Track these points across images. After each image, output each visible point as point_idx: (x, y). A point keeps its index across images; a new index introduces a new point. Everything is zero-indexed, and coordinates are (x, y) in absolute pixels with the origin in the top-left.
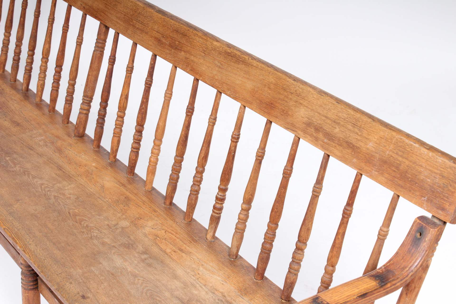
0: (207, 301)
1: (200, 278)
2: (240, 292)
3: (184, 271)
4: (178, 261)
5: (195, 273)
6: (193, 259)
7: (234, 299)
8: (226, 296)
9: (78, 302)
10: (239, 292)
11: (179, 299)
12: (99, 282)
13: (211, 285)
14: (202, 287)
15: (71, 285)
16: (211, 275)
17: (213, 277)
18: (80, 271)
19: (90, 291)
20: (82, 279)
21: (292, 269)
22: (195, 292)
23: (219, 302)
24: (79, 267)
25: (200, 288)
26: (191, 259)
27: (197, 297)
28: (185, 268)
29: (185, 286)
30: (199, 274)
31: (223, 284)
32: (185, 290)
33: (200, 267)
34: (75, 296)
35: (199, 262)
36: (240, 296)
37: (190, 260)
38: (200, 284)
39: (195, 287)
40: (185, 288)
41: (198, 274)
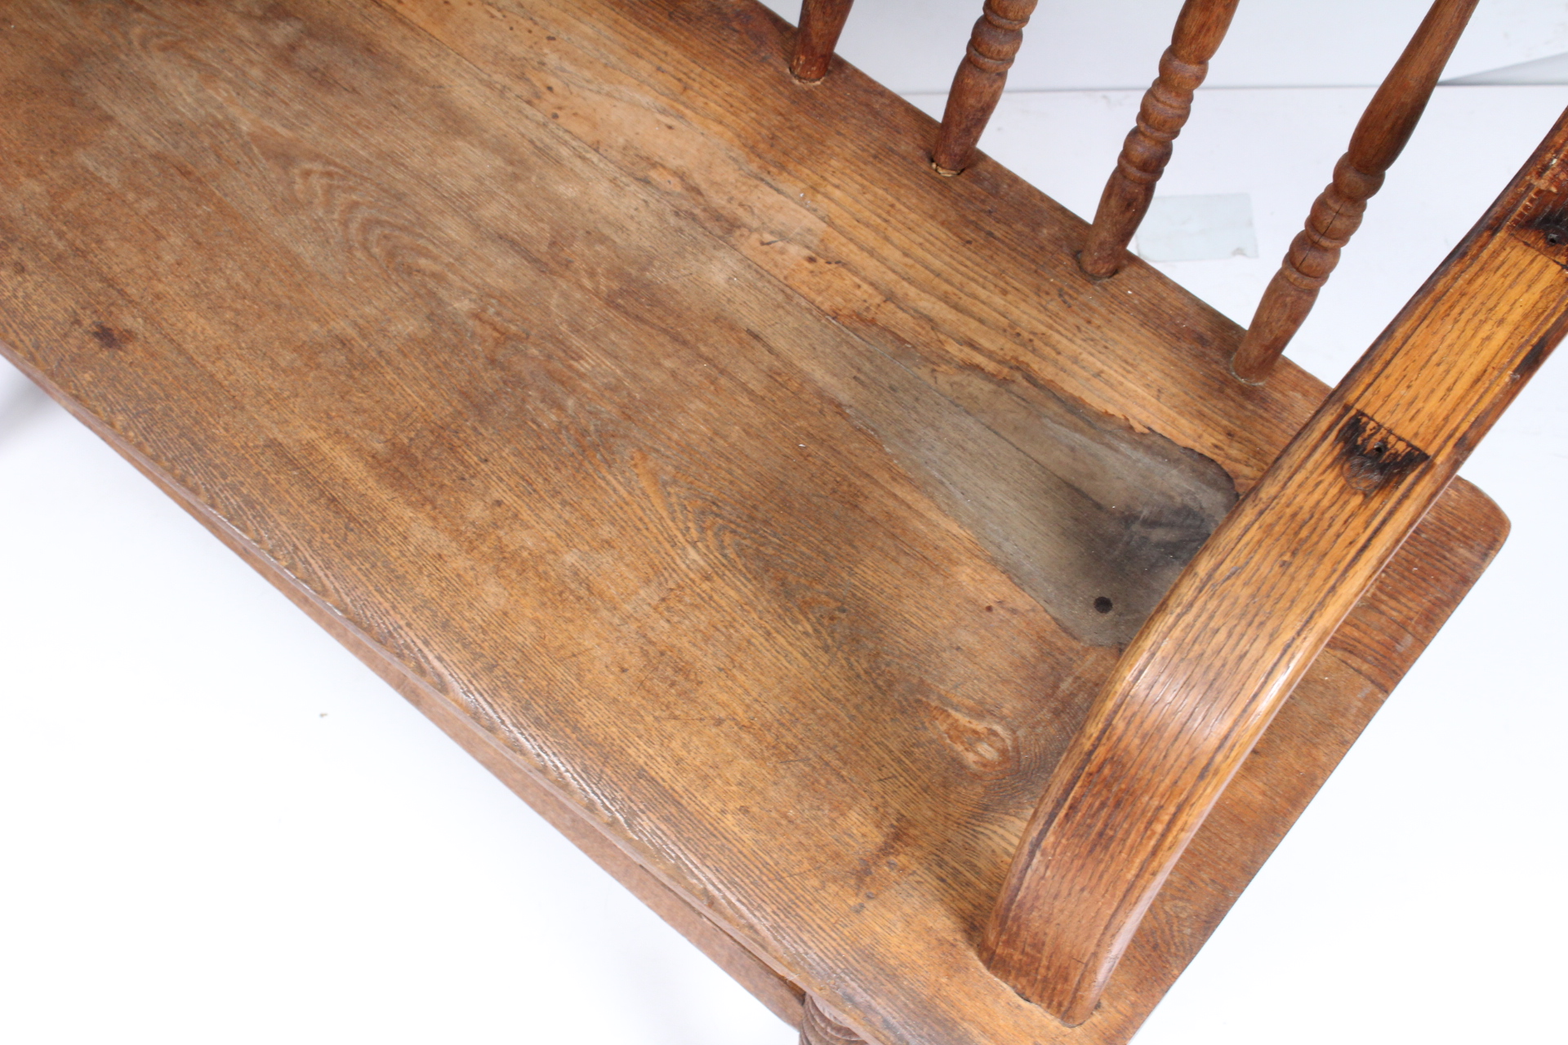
0: (632, 227)
1: (560, 108)
2: (752, 156)
3: (481, 81)
4: (437, 32)
5: (533, 85)
6: (499, 10)
7: (741, 197)
8: (703, 186)
9: (93, 369)
10: (751, 161)
11: (513, 243)
12: (142, 232)
13: (621, 141)
14: (588, 156)
15: (25, 280)
16: (606, 88)
17: (617, 95)
18: (38, 189)
19: (122, 293)
20: (61, 235)
21: (992, 58)
22: (568, 191)
23: (682, 223)
24: (19, 163)
25: (578, 163)
26: (493, 16)
27: (583, 215)
28: (481, 65)
29: (511, 163)
30: (550, 89)
31: (670, 127)
32: (521, 187)
33: (546, 51)
34: (65, 335)
35: (529, 24)
36: (762, 180)
37: (486, 17)
38: (574, 143)
39: (558, 162)
40: (516, 177)
41: (548, 92)
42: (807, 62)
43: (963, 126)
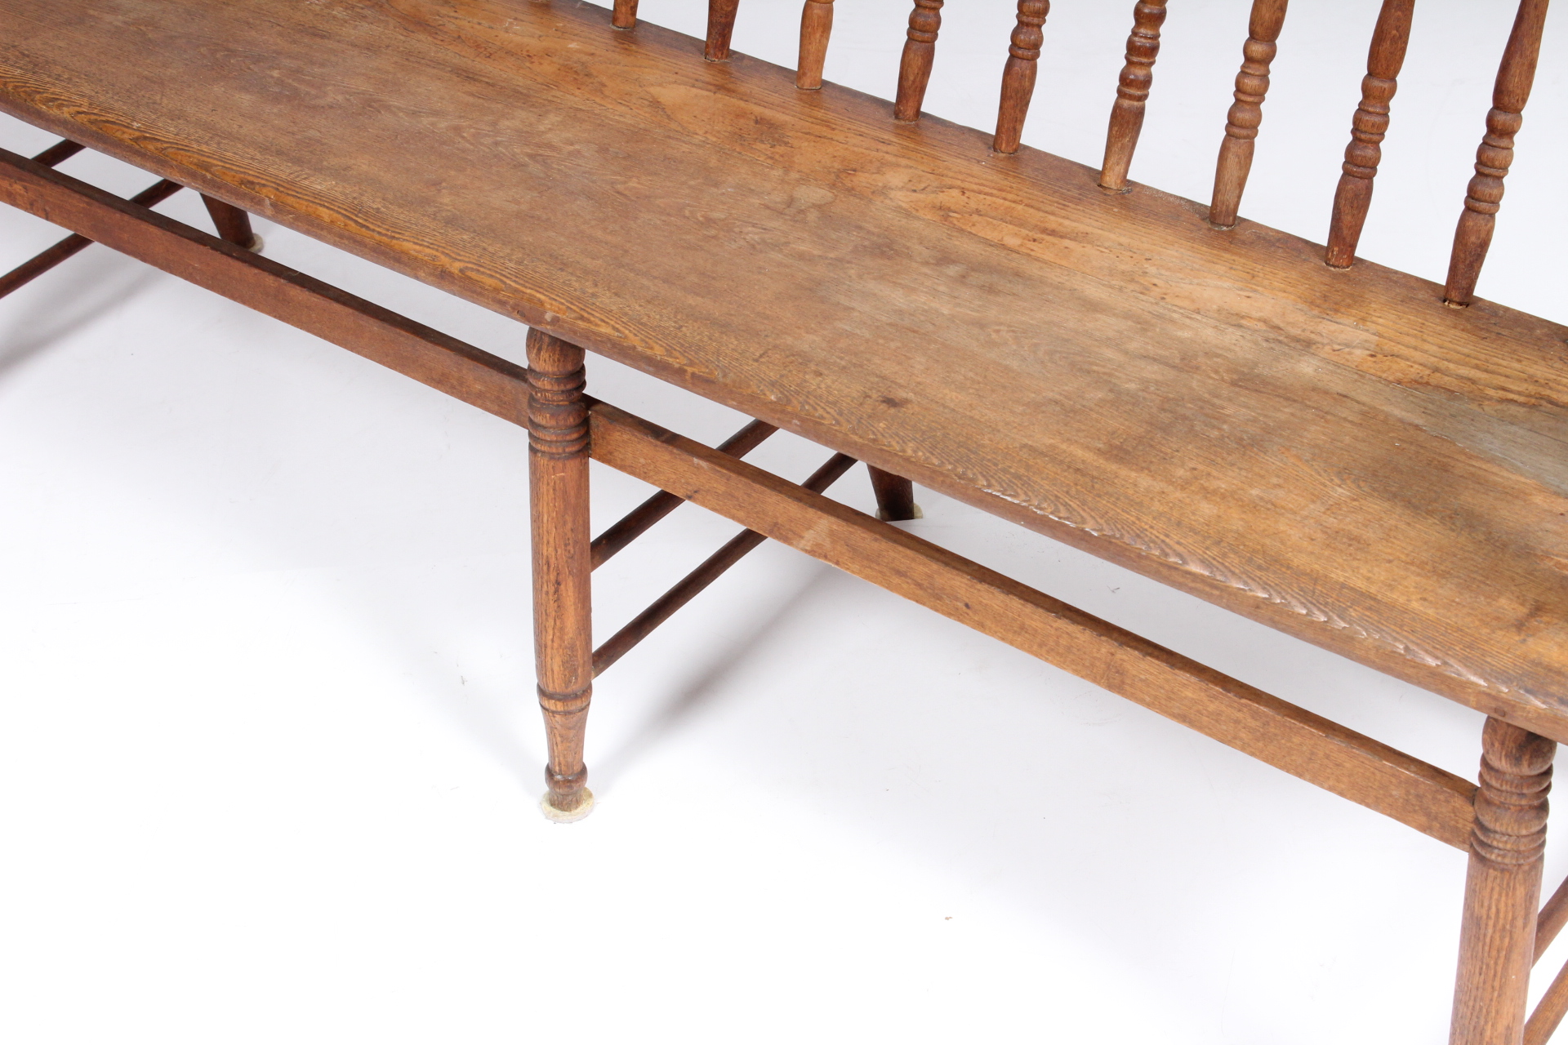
0: (1237, 349)
1: (1165, 294)
2: (1313, 307)
3: (1103, 285)
4: (1064, 263)
5: (1141, 284)
6: (1106, 248)
7: (1311, 328)
8: (1282, 325)
9: (886, 420)
10: (1312, 309)
11: (1155, 360)
12: (896, 356)
13: (1215, 307)
14: (1193, 316)
15: (824, 379)
16: (1196, 281)
17: (1205, 284)
18: (817, 339)
19: (896, 383)
20: (842, 359)
22: (1186, 334)
23: (1272, 345)
24: (799, 328)
25: (1188, 321)
26: (1102, 252)
27: (1200, 345)
28: (1102, 278)
29: (1139, 323)
30: (1155, 285)
31: (1248, 297)
32: (1149, 334)
33: (1145, 266)
34: (861, 404)
35: (1131, 254)
36: (1324, 318)
37: (1098, 253)
38: (1181, 311)
39: (1172, 321)
40: (1145, 330)
41: (1154, 287)
42: (1340, 251)
43: (1467, 262)
